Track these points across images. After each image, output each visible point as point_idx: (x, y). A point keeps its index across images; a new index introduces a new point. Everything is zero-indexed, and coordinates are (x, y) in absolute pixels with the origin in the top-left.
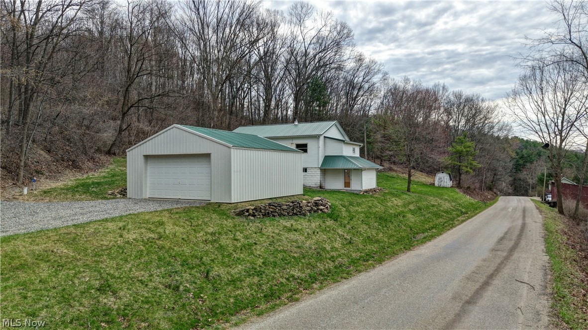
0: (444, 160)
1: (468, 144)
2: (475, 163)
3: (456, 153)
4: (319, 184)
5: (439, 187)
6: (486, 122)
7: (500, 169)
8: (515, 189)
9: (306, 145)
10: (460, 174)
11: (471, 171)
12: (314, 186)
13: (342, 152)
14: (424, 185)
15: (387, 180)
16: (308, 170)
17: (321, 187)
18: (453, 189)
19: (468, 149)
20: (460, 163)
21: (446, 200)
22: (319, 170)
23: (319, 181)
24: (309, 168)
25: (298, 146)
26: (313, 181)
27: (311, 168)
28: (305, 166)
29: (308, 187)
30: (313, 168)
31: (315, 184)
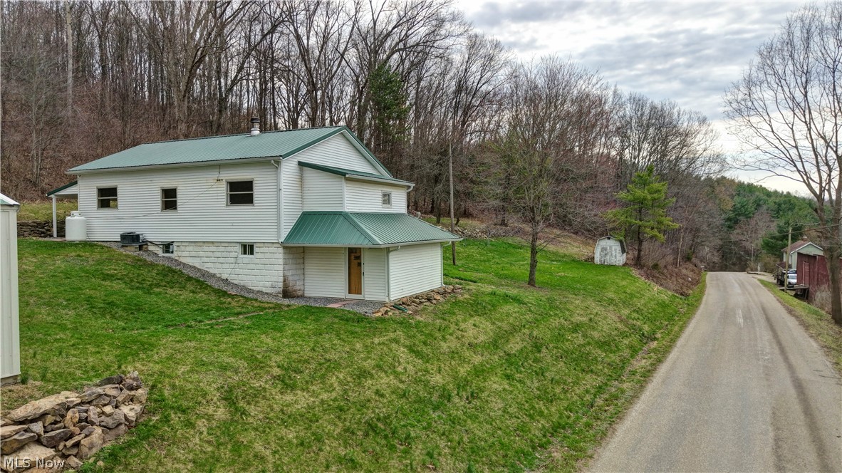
0: (611, 214)
1: (656, 185)
2: (667, 221)
3: (634, 202)
4: (281, 285)
5: (602, 266)
6: (684, 151)
7: (705, 227)
8: (723, 256)
9: (248, 185)
10: (641, 242)
11: (661, 235)
12: (269, 290)
13: (342, 204)
14: (574, 261)
15: (507, 253)
16: (256, 250)
17: (287, 294)
18: (627, 269)
19: (656, 196)
20: (641, 221)
21: (611, 301)
22: (281, 250)
23: (281, 279)
24: (258, 245)
25: (233, 186)
26: (267, 278)
27: (262, 245)
28: (248, 239)
29: (253, 292)
30: (267, 245)
31: (272, 285)
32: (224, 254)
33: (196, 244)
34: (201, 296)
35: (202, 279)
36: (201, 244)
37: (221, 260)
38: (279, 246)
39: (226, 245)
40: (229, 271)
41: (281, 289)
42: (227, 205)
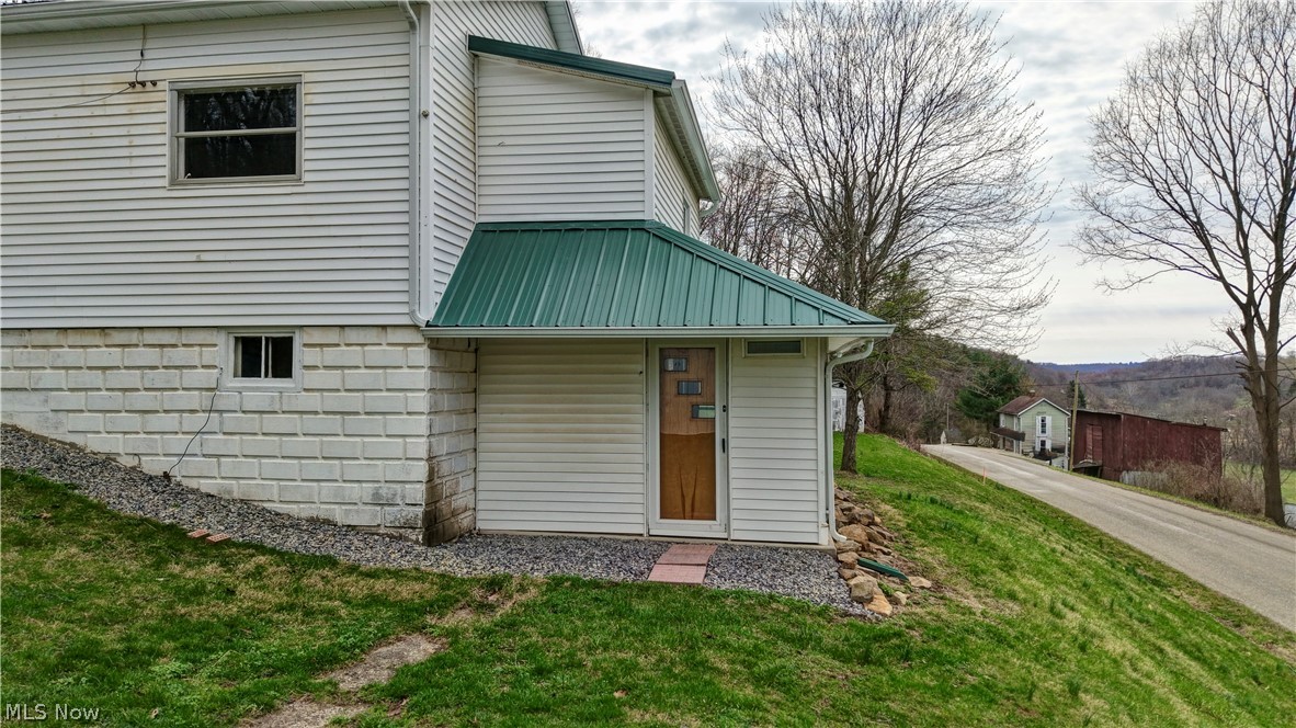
4: (418, 493)
9: (278, 102)
12: (363, 517)
16: (300, 355)
17: (437, 528)
22: (422, 355)
23: (420, 471)
24: (317, 337)
25: (199, 105)
26: (355, 469)
27: (333, 337)
28: (265, 316)
29: (295, 524)
30: (353, 336)
31: (376, 495)
32: (159, 378)
33: (27, 338)
34: (65, 559)
35: (56, 479)
36: (51, 338)
37: (143, 400)
38: (419, 339)
39: (166, 338)
40: (178, 443)
41: (420, 511)
42: (174, 182)
